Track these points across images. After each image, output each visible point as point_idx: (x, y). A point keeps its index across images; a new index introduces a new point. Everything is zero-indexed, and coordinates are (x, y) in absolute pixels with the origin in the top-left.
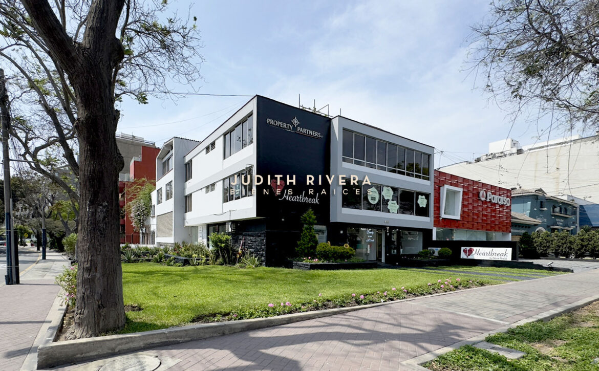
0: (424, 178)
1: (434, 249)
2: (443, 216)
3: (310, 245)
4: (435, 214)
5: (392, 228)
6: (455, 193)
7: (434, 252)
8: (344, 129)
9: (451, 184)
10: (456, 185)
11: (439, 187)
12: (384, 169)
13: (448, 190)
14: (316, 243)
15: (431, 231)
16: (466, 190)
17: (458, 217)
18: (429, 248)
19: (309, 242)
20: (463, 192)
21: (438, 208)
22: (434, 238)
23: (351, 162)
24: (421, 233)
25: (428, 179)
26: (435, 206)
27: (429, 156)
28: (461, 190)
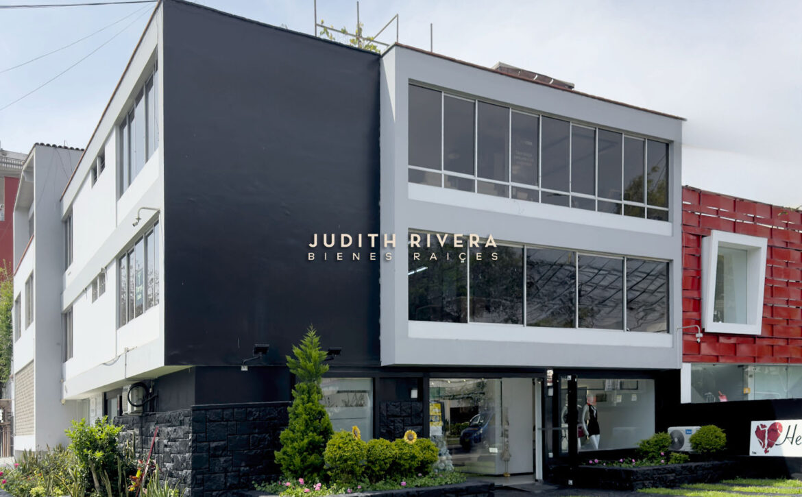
0: (654, 215)
1: (682, 429)
2: (711, 326)
3: (306, 441)
4: (686, 322)
5: (560, 372)
6: (747, 252)
7: (681, 442)
8: (413, 84)
9: (735, 228)
10: (753, 231)
11: (699, 238)
12: (532, 196)
13: (722, 246)
14: (326, 433)
15: (676, 374)
16: (778, 243)
17: (755, 328)
18: (671, 429)
19: (304, 433)
20: (771, 248)
21: (694, 305)
22: (686, 396)
23: (435, 181)
24: (652, 382)
25: (663, 216)
26: (685, 299)
27: (668, 144)
28: (762, 243)
